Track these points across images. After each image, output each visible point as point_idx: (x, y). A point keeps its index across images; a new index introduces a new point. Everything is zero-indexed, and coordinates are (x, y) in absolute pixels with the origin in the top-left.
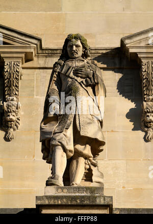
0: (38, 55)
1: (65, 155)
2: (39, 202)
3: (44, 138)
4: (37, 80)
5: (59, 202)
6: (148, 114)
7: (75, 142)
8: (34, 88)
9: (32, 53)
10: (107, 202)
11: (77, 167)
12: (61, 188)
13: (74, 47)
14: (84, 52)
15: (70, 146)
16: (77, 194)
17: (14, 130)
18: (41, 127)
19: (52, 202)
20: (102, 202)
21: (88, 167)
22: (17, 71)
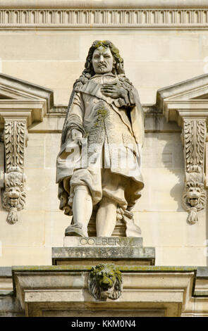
0: (48, 115)
1: (90, 198)
2: (57, 255)
3: (62, 177)
4: (47, 146)
5: (84, 255)
6: (191, 188)
7: (104, 183)
8: (43, 157)
9: (41, 110)
10: (148, 254)
11: (106, 216)
12: (85, 238)
13: (102, 57)
14: (115, 65)
15: (97, 187)
16: (107, 246)
17: (18, 209)
18: (57, 162)
19: (74, 255)
20: (141, 255)
21: (120, 217)
22: (21, 133)
